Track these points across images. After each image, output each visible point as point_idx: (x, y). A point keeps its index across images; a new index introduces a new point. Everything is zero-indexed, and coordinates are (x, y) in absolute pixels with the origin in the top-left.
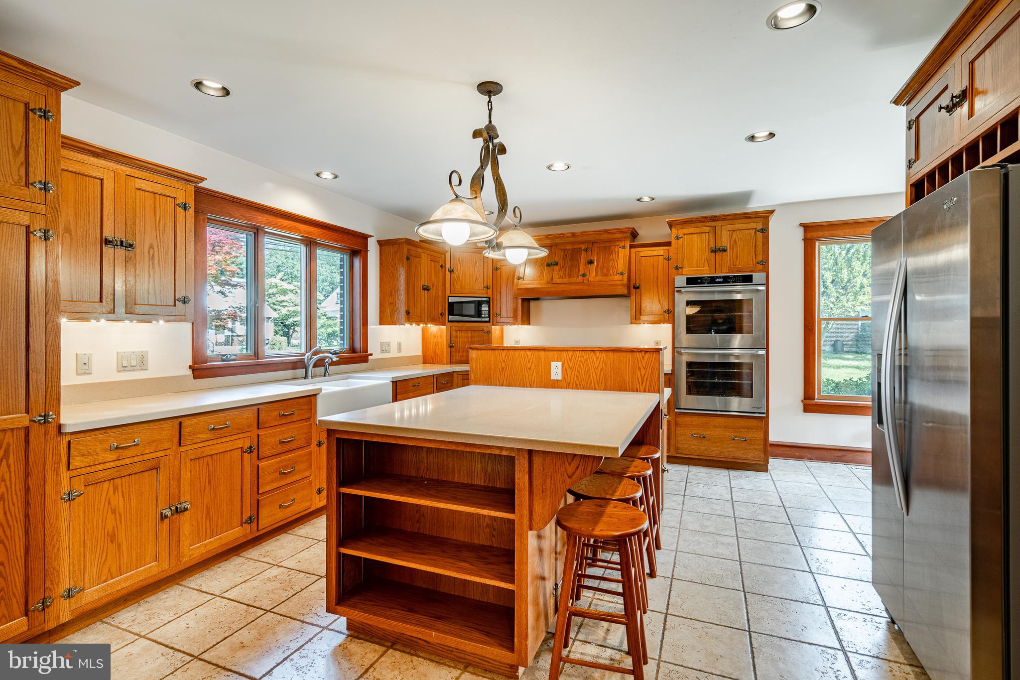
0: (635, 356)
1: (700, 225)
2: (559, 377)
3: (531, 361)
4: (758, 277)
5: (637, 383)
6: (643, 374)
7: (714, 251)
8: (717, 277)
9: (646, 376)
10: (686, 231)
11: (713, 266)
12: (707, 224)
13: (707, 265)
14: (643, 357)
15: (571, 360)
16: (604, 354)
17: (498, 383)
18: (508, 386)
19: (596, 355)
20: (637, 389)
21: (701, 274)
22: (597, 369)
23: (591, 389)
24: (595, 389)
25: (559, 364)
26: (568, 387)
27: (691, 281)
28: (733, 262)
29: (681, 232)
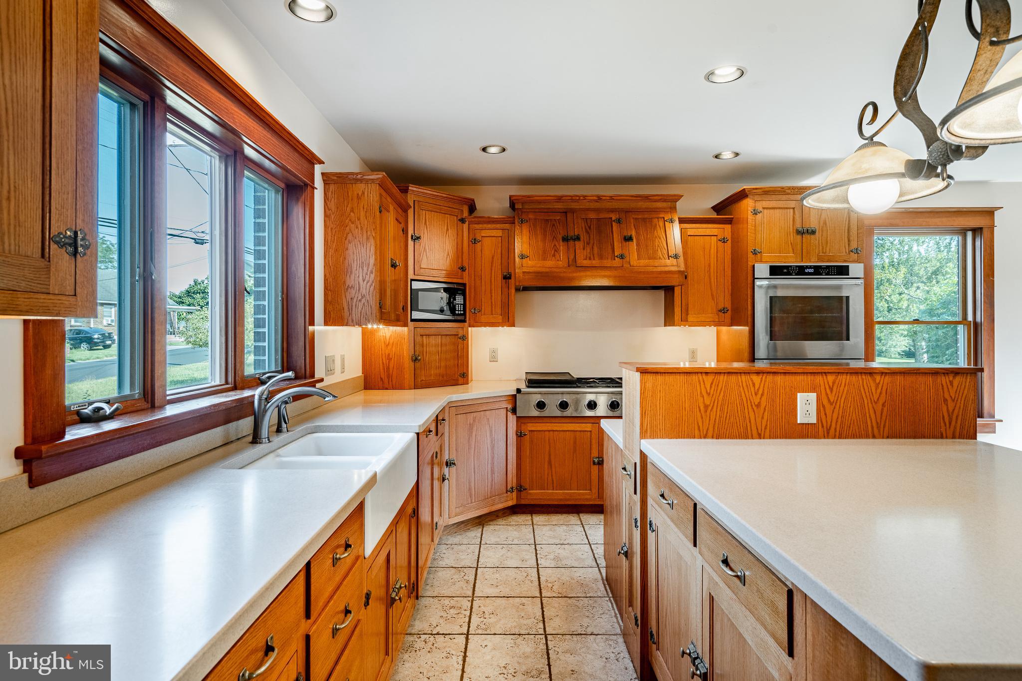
0: (939, 380)
1: (784, 197)
2: (813, 420)
3: (760, 392)
4: (856, 269)
5: (942, 424)
6: (951, 409)
7: (801, 233)
8: (807, 267)
9: (956, 411)
10: (766, 204)
11: (799, 251)
12: (792, 197)
13: (791, 250)
14: (951, 383)
15: (831, 390)
16: (888, 379)
17: (697, 432)
18: (718, 438)
19: (874, 380)
20: (942, 434)
21: (785, 263)
22: (876, 403)
23: (867, 437)
24: (874, 437)
25: (813, 396)
26: (827, 435)
27: (775, 271)
28: (823, 249)
29: (759, 206)
